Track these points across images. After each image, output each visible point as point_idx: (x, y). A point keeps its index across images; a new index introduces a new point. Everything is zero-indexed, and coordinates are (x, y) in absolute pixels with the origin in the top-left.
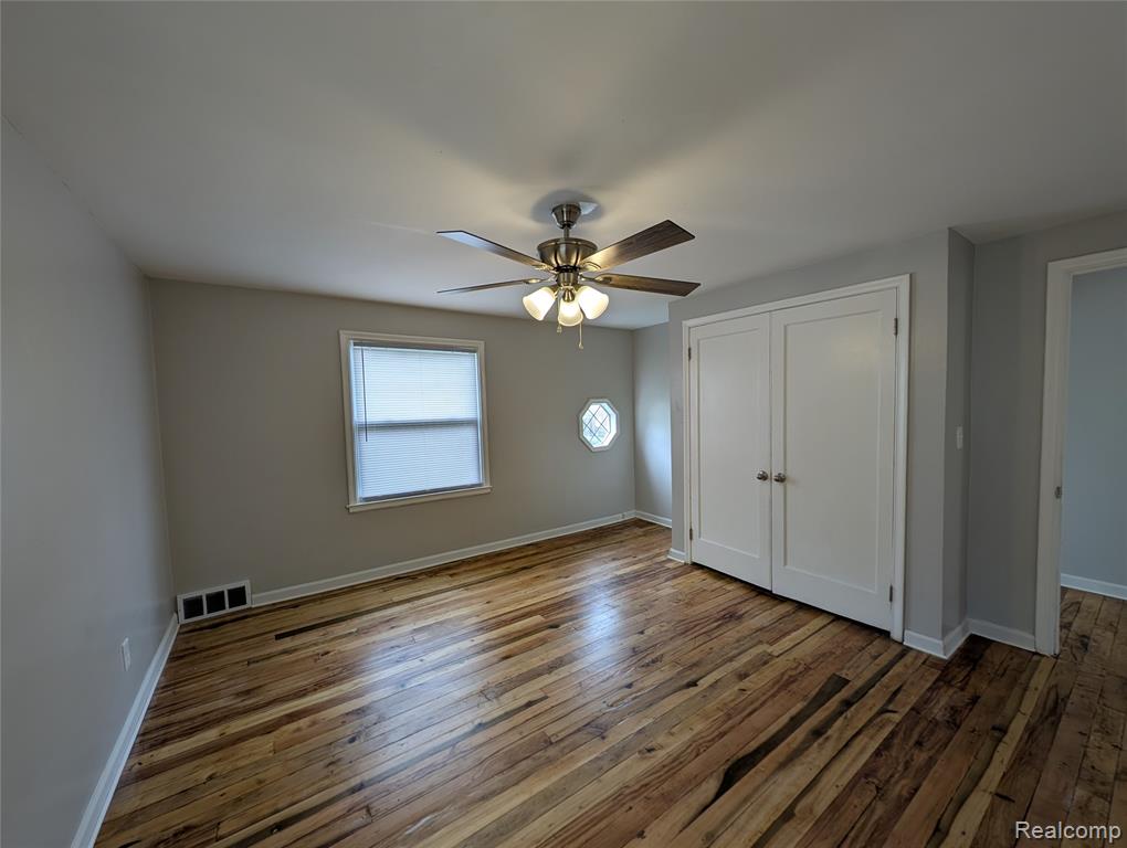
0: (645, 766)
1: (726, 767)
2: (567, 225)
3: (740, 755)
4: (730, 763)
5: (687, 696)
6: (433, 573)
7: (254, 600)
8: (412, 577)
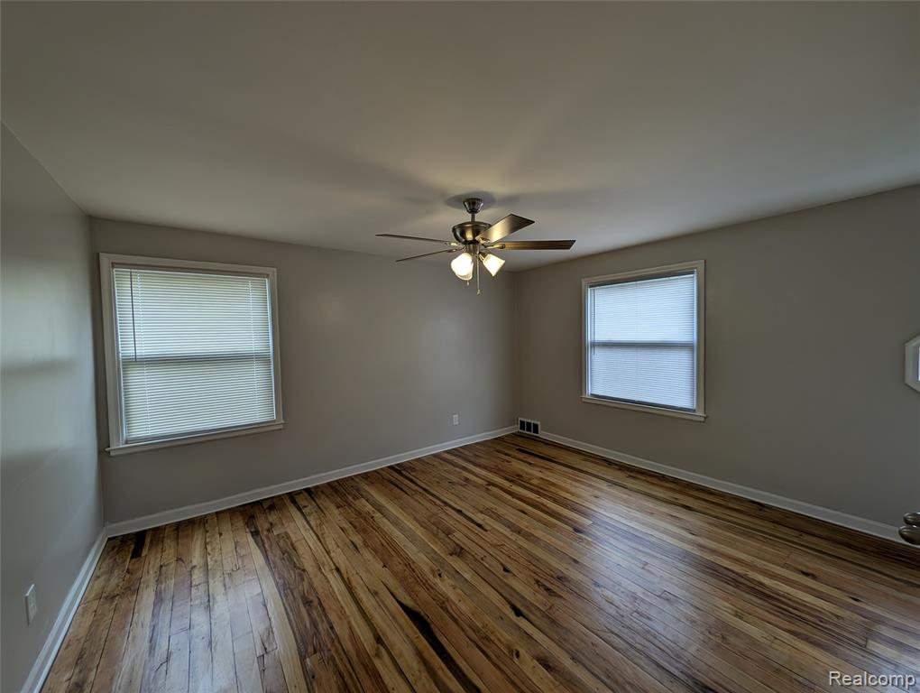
0: (426, 570)
1: (422, 614)
2: (473, 211)
3: (432, 626)
4: (426, 617)
5: (500, 605)
6: (623, 468)
7: (542, 434)
8: (609, 463)
